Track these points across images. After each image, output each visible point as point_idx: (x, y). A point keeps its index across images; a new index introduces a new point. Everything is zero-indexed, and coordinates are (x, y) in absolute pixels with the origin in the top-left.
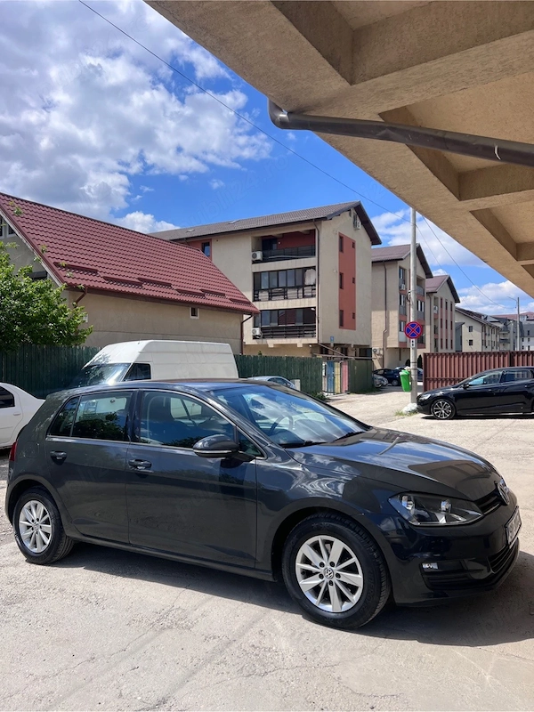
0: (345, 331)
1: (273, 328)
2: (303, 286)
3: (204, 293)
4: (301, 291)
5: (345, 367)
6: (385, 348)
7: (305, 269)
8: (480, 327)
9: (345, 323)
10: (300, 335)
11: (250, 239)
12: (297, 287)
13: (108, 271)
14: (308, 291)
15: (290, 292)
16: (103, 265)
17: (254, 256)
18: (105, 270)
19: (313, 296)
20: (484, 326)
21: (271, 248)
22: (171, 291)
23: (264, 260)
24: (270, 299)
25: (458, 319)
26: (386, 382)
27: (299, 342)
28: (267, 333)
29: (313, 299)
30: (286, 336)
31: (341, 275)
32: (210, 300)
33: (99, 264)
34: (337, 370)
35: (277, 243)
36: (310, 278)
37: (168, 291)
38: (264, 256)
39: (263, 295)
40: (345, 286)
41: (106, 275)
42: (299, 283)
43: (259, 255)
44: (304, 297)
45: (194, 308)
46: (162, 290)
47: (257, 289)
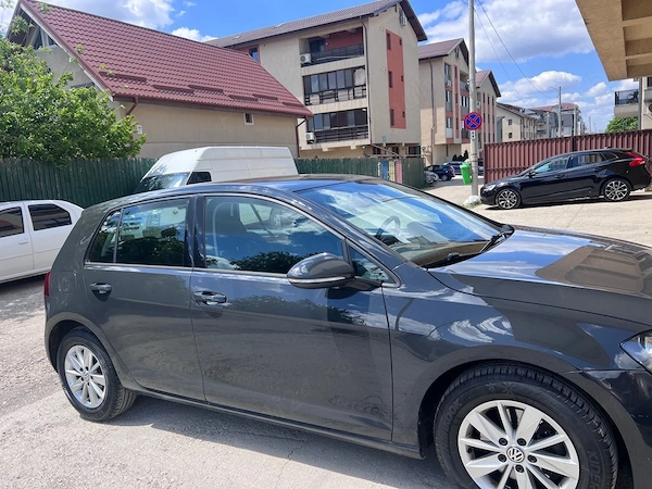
0: (396, 130)
1: (326, 131)
2: (354, 87)
3: (256, 98)
4: (351, 92)
5: (399, 166)
6: (433, 145)
7: (354, 69)
8: (519, 120)
9: (395, 122)
10: (353, 137)
11: (297, 41)
12: (348, 89)
13: (157, 79)
14: (358, 91)
15: (341, 94)
16: (151, 73)
17: (303, 59)
18: (154, 78)
19: (363, 97)
20: (522, 118)
21: (319, 50)
22: (223, 97)
23: (313, 62)
24: (321, 103)
25: (499, 114)
26: (437, 177)
27: (353, 144)
28: (321, 137)
29: (364, 99)
30: (340, 139)
31: (390, 73)
32: (263, 104)
33: (147, 73)
34: (392, 169)
35: (324, 44)
36: (360, 79)
37: (221, 97)
38: (312, 58)
39: (315, 99)
40: (394, 85)
41: (156, 83)
42: (349, 85)
43: (308, 58)
44: (355, 98)
45: (248, 114)
46: (215, 96)
47: (307, 93)
